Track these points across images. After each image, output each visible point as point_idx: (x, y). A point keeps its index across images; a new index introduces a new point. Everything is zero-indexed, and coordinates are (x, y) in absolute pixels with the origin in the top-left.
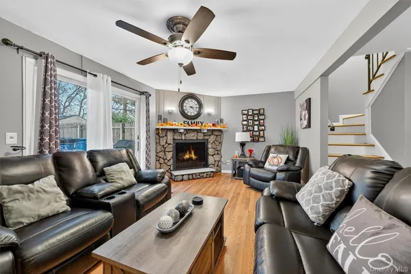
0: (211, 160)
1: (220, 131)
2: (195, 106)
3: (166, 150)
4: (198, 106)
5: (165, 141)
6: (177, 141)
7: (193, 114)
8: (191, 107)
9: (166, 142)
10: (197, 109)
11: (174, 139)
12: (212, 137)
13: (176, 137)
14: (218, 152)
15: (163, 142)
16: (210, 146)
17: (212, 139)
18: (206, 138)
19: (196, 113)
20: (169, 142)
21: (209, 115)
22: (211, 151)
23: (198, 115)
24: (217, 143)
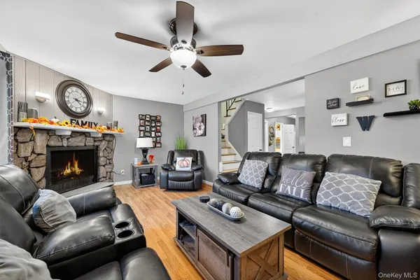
0: (102, 171)
1: (112, 136)
2: (80, 99)
3: (33, 164)
4: (85, 100)
5: (30, 150)
6: (53, 149)
7: (79, 111)
8: (77, 100)
9: (33, 152)
10: (85, 105)
11: (47, 146)
12: (104, 142)
13: (52, 143)
14: (110, 162)
15: (25, 151)
16: (101, 154)
17: (103, 145)
18: (96, 144)
19: (83, 109)
20: (38, 151)
21: (100, 114)
22: (102, 161)
23: (86, 113)
24: (109, 150)
